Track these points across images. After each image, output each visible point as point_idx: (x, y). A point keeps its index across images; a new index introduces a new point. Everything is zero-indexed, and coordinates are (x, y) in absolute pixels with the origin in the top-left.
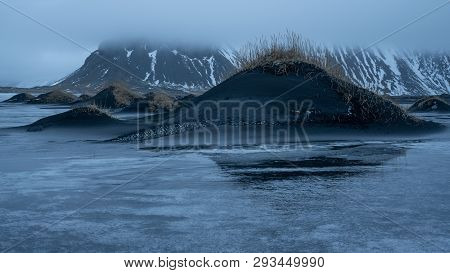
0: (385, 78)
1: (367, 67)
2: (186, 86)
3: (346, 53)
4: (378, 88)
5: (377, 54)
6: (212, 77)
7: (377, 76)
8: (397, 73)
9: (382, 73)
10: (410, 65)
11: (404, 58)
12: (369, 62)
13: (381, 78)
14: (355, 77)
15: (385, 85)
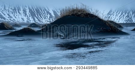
0: (50, 17)
1: (43, 13)
3: (36, 8)
4: (48, 21)
5: (47, 9)
7: (47, 17)
8: (54, 16)
9: (49, 16)
10: (58, 13)
11: (56, 11)
12: (44, 12)
13: (48, 17)
14: (39, 17)
15: (50, 20)
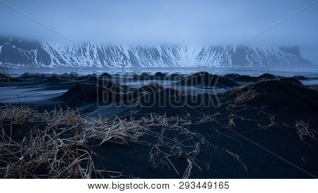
1: (115, 55)
2: (19, 65)
5: (120, 49)
6: (36, 60)
8: (129, 57)
9: (122, 58)
10: (134, 54)
11: (132, 51)
12: (117, 52)
14: (110, 59)
15: (123, 63)
